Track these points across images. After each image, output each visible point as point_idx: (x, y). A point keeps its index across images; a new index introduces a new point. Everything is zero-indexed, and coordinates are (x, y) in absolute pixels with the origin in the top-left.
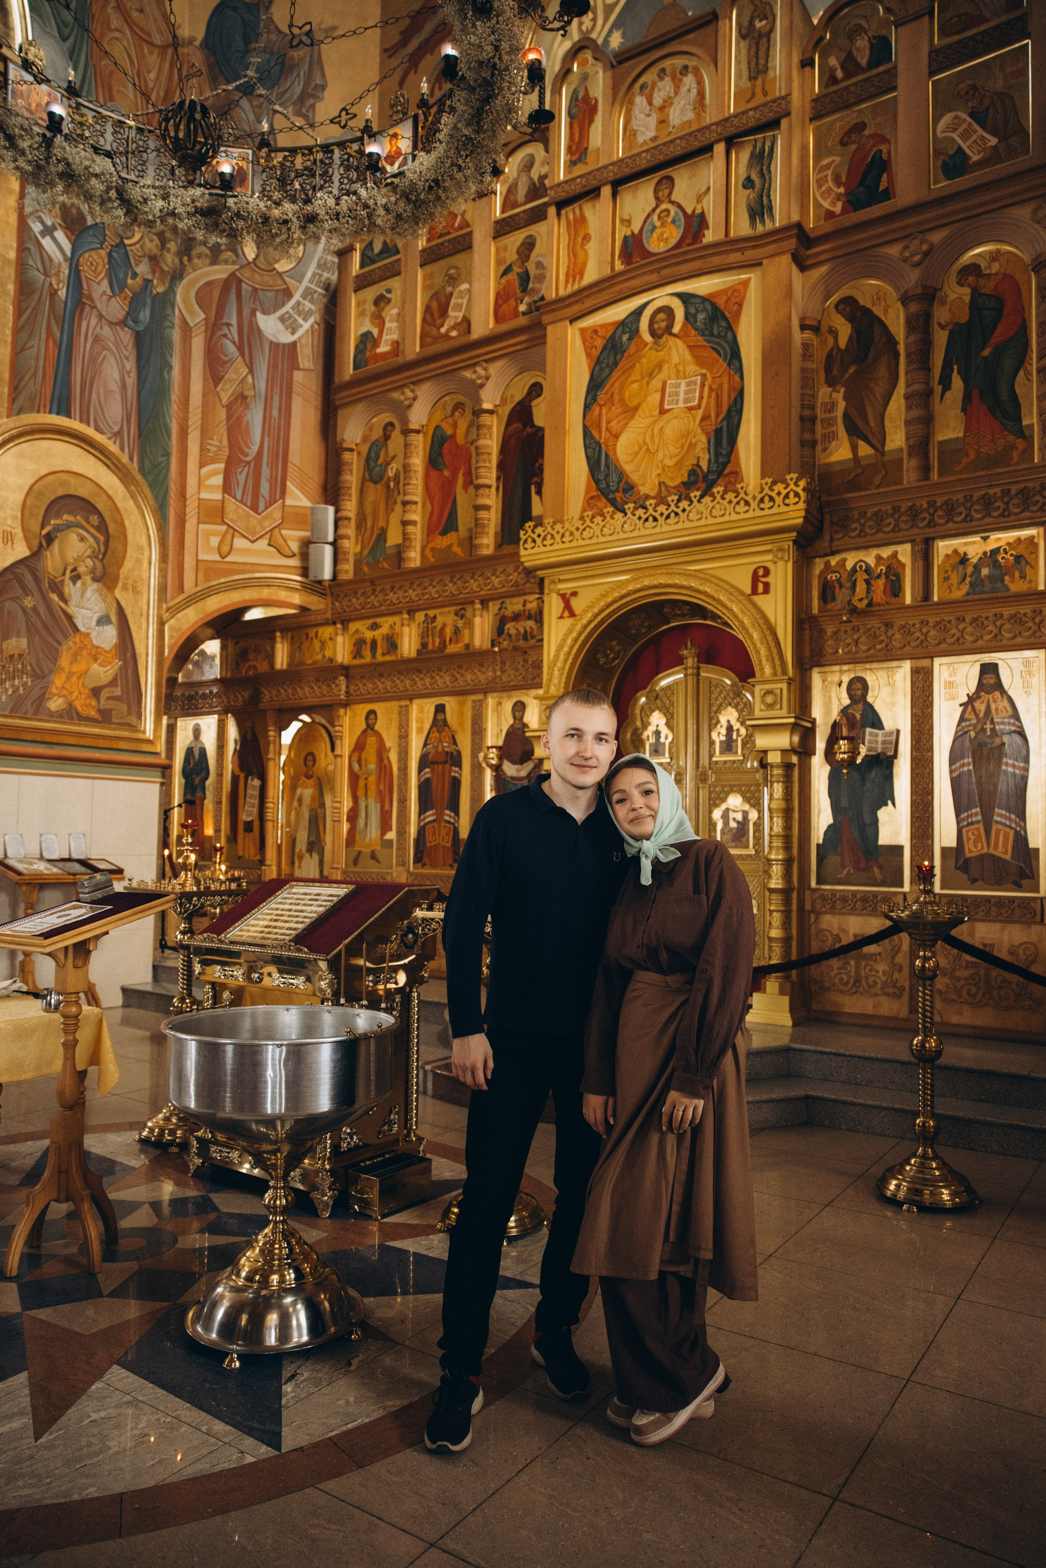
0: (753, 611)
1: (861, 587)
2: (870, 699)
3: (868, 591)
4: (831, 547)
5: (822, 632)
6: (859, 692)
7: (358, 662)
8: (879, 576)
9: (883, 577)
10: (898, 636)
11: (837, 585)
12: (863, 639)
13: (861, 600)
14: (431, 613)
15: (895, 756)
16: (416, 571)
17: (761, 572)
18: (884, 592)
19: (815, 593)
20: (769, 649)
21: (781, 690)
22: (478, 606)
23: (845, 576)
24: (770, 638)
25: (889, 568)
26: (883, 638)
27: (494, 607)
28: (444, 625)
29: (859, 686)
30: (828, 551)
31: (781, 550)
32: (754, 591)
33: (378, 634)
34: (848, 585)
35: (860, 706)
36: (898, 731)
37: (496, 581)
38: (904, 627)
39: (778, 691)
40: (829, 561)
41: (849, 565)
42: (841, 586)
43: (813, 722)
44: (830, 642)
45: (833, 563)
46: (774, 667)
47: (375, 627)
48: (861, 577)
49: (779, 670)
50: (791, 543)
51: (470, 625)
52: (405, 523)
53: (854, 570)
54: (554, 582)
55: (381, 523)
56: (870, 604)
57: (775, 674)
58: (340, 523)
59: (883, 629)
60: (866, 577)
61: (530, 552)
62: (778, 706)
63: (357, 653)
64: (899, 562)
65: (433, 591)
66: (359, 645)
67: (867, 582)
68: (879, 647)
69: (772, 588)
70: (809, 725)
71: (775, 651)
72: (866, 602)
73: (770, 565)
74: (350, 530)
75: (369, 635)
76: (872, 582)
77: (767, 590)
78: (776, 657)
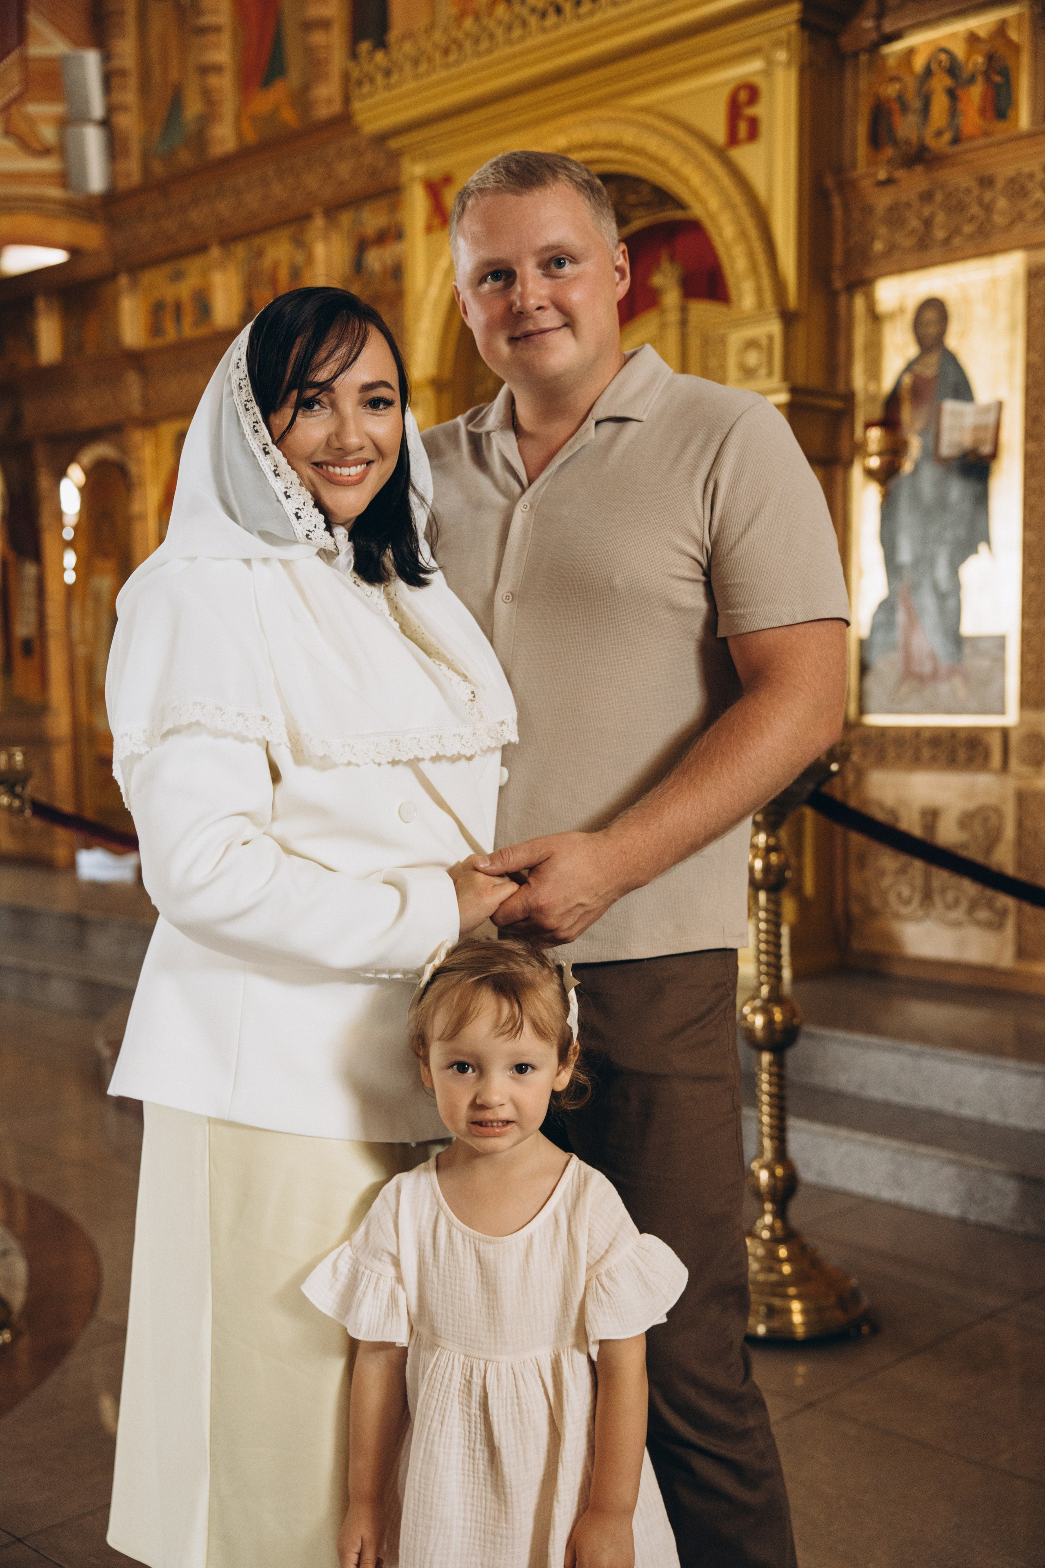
0: (726, 180)
1: (940, 104)
2: (952, 341)
3: (953, 112)
4: (878, 27)
5: (868, 210)
6: (932, 330)
7: (159, 342)
8: (972, 80)
9: (980, 80)
10: (1002, 203)
11: (896, 107)
12: (940, 217)
13: (939, 134)
14: (256, 242)
15: (994, 455)
16: (227, 161)
17: (743, 96)
18: (982, 112)
19: (862, 130)
20: (751, 255)
21: (770, 338)
22: (319, 222)
23: (911, 84)
24: (753, 233)
25: (990, 58)
26: (975, 209)
27: (346, 218)
28: (276, 265)
29: (930, 315)
30: (874, 36)
31: (777, 44)
32: (733, 139)
33: (184, 290)
34: (916, 103)
35: (933, 359)
36: (1000, 405)
37: (344, 169)
38: (1012, 181)
39: (764, 342)
40: (884, 58)
41: (919, 63)
42: (904, 107)
43: (849, 397)
44: (883, 230)
45: (891, 62)
46: (759, 291)
47: (177, 276)
48: (940, 83)
49: (769, 297)
50: (794, 28)
51: (310, 259)
52: (205, 70)
53: (928, 72)
54: (414, 160)
55: (174, 75)
56: (956, 140)
57: (760, 305)
58: (116, 81)
59: (976, 192)
60: (948, 82)
61: (368, 102)
62: (763, 371)
63: (155, 328)
64: (1009, 42)
65: (253, 200)
66: (157, 310)
67: (952, 94)
68: (968, 229)
69: (764, 127)
70: (837, 404)
71: (761, 258)
72: (947, 137)
73: (761, 82)
74: (129, 96)
75: (170, 292)
76: (960, 93)
77: (753, 134)
78: (764, 270)
